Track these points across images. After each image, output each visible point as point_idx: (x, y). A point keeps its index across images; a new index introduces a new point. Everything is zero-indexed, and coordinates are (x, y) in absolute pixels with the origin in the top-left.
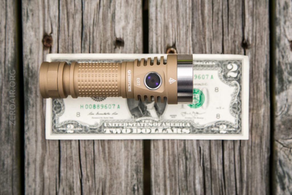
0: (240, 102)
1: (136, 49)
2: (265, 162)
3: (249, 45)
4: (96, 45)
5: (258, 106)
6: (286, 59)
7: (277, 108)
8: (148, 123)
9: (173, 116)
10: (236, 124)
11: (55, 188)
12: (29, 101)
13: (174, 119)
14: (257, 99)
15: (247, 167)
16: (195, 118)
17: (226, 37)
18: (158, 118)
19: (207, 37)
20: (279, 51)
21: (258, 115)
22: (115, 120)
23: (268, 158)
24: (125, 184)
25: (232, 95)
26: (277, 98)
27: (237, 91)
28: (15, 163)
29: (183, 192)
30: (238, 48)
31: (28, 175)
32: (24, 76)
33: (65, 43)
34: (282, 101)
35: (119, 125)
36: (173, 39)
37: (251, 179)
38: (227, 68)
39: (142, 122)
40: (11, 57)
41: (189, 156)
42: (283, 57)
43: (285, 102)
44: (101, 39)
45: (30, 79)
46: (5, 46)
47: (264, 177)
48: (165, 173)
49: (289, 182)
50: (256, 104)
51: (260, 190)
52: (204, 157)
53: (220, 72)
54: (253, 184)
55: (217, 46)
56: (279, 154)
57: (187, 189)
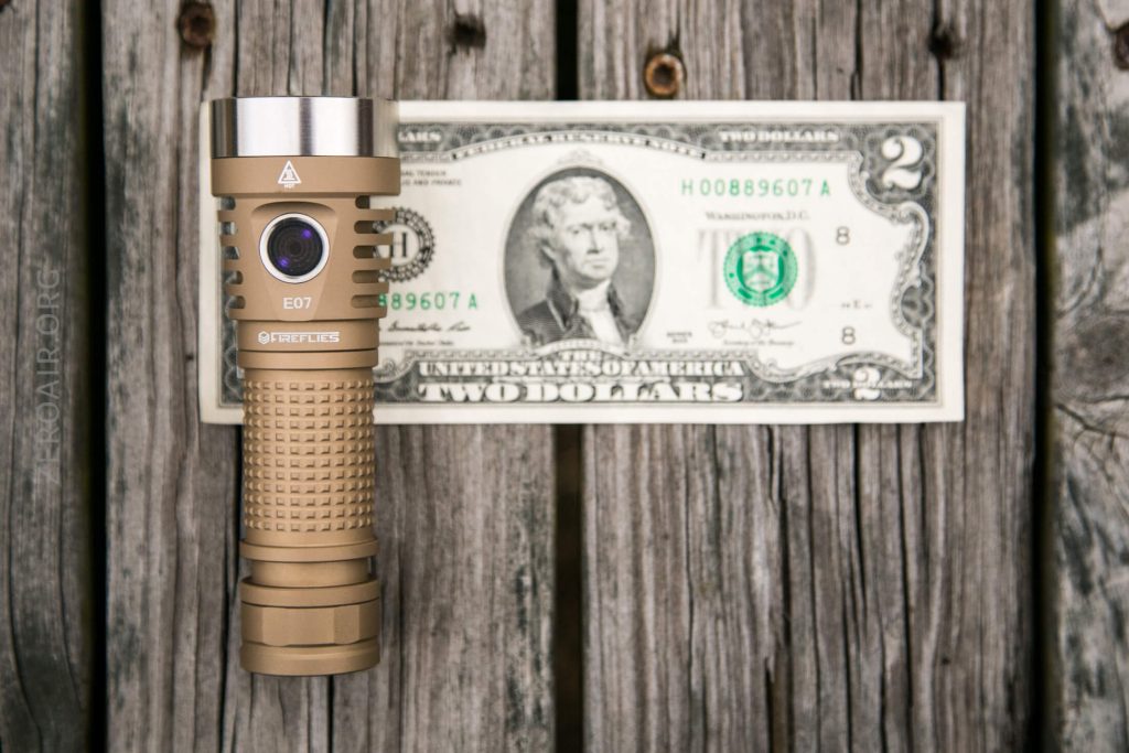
0: (930, 282)
1: (530, 56)
2: (1017, 487)
3: (959, 44)
4: (379, 41)
5: (988, 277)
6: (1099, 98)
7: (1061, 283)
8: (585, 362)
9: (677, 338)
10: (915, 364)
11: (220, 579)
12: (125, 252)
13: (682, 347)
14: (987, 251)
15: (948, 502)
16: (761, 343)
17: (870, 13)
18: (623, 344)
19: (797, 13)
20: (1072, 67)
21: (989, 308)
22: (459, 352)
23: (1025, 473)
24: (485, 567)
25: (900, 255)
26: (1061, 244)
27: (918, 241)
28: (69, 485)
29: (706, 598)
30: (916, 56)
31: (120, 528)
32: (107, 154)
33: (264, 31)
34: (1082, 255)
35: (473, 370)
36: (669, 19)
37: (963, 549)
38: (880, 152)
39: (560, 358)
40: (60, 83)
41: (726, 464)
42: (1086, 90)
43: (1093, 261)
44: (398, 18)
45: (128, 166)
46: (37, 39)
47: (1009, 544)
48: (636, 525)
49: (1106, 561)
50: (982, 269)
51: (997, 591)
52: (786, 467)
53: (855, 170)
54: (969, 571)
55: (836, 45)
56: (1067, 457)
57: (720, 586)
